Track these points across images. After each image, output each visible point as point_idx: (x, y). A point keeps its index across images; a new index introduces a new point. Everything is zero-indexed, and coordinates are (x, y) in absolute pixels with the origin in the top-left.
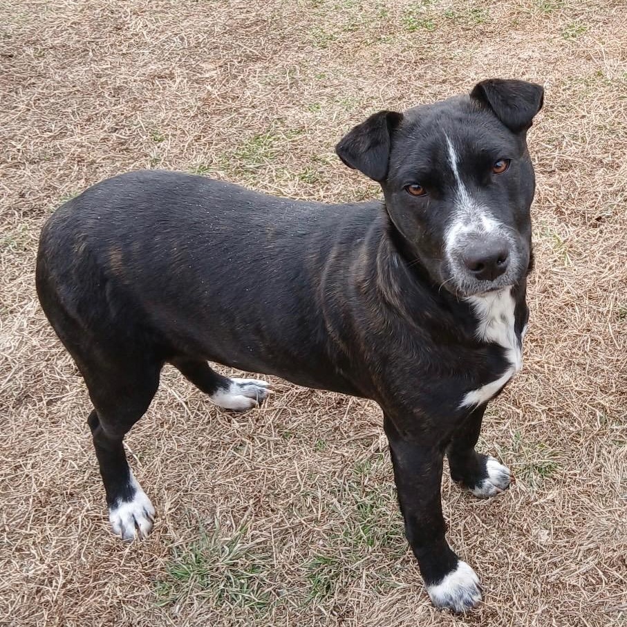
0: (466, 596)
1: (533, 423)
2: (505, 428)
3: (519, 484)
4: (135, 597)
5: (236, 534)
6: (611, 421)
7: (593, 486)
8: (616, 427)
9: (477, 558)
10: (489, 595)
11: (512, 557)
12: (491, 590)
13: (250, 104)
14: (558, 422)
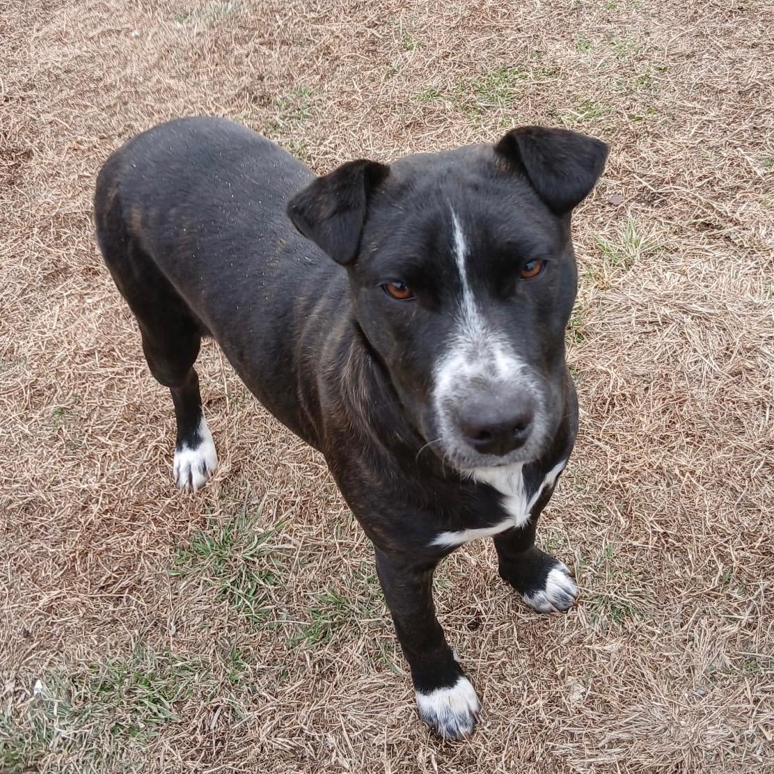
0: (451, 723)
1: (635, 543)
2: (599, 534)
3: (581, 613)
4: (155, 554)
5: (271, 528)
6: (735, 584)
7: (668, 659)
8: (737, 596)
9: (490, 680)
10: (481, 732)
11: (528, 700)
12: (485, 728)
13: (516, 26)
14: (668, 555)
